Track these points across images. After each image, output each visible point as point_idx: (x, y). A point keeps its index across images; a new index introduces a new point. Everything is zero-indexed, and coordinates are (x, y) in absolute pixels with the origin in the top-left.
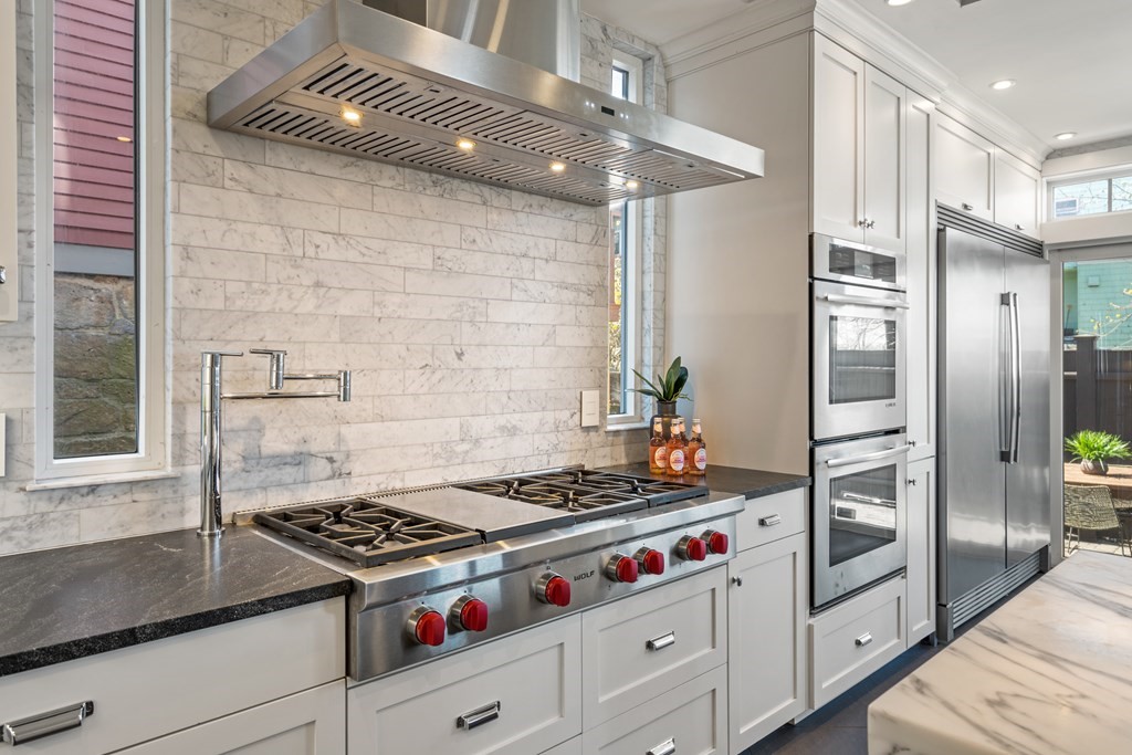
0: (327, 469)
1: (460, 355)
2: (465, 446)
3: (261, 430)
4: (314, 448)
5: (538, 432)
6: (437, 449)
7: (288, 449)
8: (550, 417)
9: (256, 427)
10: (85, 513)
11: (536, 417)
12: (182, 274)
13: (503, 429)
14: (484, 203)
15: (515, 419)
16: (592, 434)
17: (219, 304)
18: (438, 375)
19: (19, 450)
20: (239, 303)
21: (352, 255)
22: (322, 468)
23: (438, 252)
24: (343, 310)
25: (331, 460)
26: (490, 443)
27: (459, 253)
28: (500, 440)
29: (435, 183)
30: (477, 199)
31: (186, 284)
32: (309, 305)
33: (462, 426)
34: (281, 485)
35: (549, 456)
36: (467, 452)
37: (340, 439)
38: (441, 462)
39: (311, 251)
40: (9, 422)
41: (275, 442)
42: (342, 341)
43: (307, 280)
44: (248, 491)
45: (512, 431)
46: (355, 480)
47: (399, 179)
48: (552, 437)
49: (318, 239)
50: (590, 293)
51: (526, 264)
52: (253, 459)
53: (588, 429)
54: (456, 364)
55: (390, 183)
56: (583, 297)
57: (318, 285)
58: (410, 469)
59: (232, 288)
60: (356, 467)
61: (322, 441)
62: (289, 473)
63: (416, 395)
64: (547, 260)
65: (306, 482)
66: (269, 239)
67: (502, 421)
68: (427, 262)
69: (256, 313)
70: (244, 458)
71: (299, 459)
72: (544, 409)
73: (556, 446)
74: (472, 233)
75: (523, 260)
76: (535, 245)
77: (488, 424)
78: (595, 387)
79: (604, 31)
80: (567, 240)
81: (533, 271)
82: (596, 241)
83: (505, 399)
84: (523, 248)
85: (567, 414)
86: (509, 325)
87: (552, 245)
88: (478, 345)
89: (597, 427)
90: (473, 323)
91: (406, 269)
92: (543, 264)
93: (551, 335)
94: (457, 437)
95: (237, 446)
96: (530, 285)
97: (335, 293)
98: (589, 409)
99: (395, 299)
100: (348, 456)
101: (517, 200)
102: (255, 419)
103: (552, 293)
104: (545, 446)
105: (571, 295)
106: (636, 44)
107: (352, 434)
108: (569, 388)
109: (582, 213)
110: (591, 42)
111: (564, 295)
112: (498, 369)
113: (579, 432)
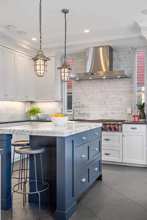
1: (104, 103)
2: (105, 115)
3: (80, 111)
5: (118, 114)
6: (101, 115)
8: (121, 112)
9: (80, 110)
11: (118, 112)
13: (112, 113)
15: (114, 112)
16: (130, 115)
17: (76, 98)
18: (101, 105)
19: (62, 111)
20: (78, 98)
21: (90, 91)
22: (86, 115)
23: (101, 89)
24: (89, 98)
25: (88, 115)
26: (110, 115)
27: (104, 89)
29: (101, 81)
30: (107, 81)
32: (85, 97)
33: (105, 112)
34: (82, 117)
35: (121, 118)
36: (106, 116)
37: (89, 112)
39: (85, 91)
40: (62, 109)
41: (82, 112)
42: (89, 101)
44: (79, 117)
45: (114, 113)
47: (96, 81)
48: (122, 115)
50: (129, 92)
52: (80, 114)
53: (129, 114)
54: (104, 104)
55: (94, 82)
56: (128, 93)
57: (86, 95)
58: (97, 117)
59: (78, 96)
60: (91, 116)
61: (87, 112)
62: (83, 115)
63: (98, 108)
64: (120, 88)
65: (85, 117)
66: (81, 91)
67: (112, 112)
68: (99, 90)
69: (80, 99)
70: (79, 113)
71: (84, 114)
72: (119, 110)
74: (107, 86)
75: (115, 89)
76: (118, 86)
77: (109, 112)
78: (130, 107)
79: (132, 48)
80: (124, 84)
81: (117, 90)
82: (131, 83)
83: (112, 109)
84: (115, 87)
85: (124, 112)
86: (113, 98)
87: (121, 86)
88: (107, 101)
89: (131, 114)
90: (106, 98)
91: (97, 92)
92: (119, 89)
93: (121, 99)
94: (104, 113)
95: (78, 112)
96: (116, 92)
97: (88, 96)
98: (129, 111)
99: (95, 96)
100: (90, 114)
101: (114, 80)
102: (80, 109)
103: (121, 93)
104: (120, 116)
105: (125, 93)
106: (141, 47)
107: (90, 112)
108: (125, 107)
109: (127, 79)
110: (129, 52)
111: (123, 93)
112: (111, 104)
113: (127, 114)
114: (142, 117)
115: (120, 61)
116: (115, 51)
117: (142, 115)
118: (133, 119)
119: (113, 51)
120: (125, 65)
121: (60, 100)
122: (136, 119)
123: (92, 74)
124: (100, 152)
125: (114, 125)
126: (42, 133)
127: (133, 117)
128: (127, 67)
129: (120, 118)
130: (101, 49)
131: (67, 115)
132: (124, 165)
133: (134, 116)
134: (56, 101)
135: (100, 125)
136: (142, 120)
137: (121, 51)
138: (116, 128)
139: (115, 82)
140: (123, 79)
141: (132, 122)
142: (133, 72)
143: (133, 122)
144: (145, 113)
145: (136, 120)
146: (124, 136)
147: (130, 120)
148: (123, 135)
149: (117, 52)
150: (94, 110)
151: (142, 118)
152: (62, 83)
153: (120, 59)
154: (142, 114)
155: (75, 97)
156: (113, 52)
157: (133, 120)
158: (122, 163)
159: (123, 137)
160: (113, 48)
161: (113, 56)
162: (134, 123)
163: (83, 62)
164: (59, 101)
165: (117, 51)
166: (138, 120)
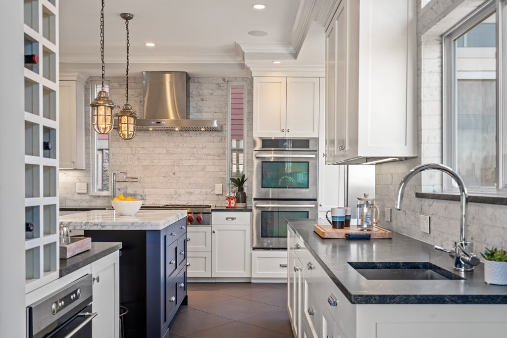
0: (141, 198)
1: (174, 174)
2: (176, 196)
3: (127, 188)
4: (138, 193)
5: (199, 194)
6: (168, 196)
7: (132, 192)
8: (204, 190)
9: (126, 188)
10: (98, 201)
11: (199, 190)
12: (112, 158)
13: (187, 193)
14: (181, 136)
15: (192, 190)
16: (220, 196)
17: (119, 164)
18: (168, 178)
19: (89, 189)
20: (123, 163)
21: (146, 152)
22: (139, 197)
23: (168, 149)
24: (144, 164)
25: (141, 196)
26: (184, 196)
27: (174, 149)
28: (187, 195)
29: (167, 133)
30: (179, 135)
31: (113, 160)
32: (136, 163)
33: (175, 191)
36: (176, 198)
37: (143, 192)
38: (169, 199)
39: (137, 152)
40: (87, 184)
41: (130, 191)
42: (144, 171)
43: (136, 158)
45: (191, 193)
46: (147, 201)
47: (157, 133)
48: (205, 196)
49: (138, 149)
50: (219, 156)
51: (195, 150)
52: (125, 194)
53: (218, 195)
54: (173, 176)
55: (155, 135)
56: (216, 157)
57: (138, 159)
58: (161, 200)
59: (121, 160)
60: (147, 198)
61: (140, 192)
63: (162, 183)
64: (202, 148)
66: (128, 150)
67: (187, 190)
68: (165, 151)
69: (125, 165)
71: (134, 195)
72: (201, 188)
73: (206, 199)
74: (178, 144)
75: (194, 149)
76: (198, 144)
77: (183, 191)
78: (221, 183)
79: (224, 80)
80: (210, 142)
81: (197, 151)
82: (221, 141)
83: (188, 185)
84: (194, 146)
85: (210, 190)
86: (189, 166)
87: (204, 144)
88: (180, 171)
89: (222, 195)
90: (178, 166)
91: (159, 154)
93: (204, 168)
94: (174, 194)
95: (122, 192)
96: (196, 155)
97: (142, 160)
98: (218, 189)
99: (157, 161)
100: (145, 195)
101: (192, 133)
102: (126, 186)
103: (204, 157)
104: (202, 198)
105: (212, 157)
106: (238, 80)
107: (146, 191)
108: (211, 183)
109: (215, 134)
110: (219, 85)
111: (209, 157)
112: (186, 177)
113: (215, 195)
114: (240, 198)
115: (202, 100)
116: (195, 82)
117: (240, 196)
118: (227, 203)
119: (191, 80)
120: (211, 108)
121: (84, 168)
122: (232, 203)
123: (157, 123)
124: (185, 258)
125: (197, 213)
126: (122, 226)
127: (227, 199)
128: (215, 111)
129: (202, 202)
130: (168, 76)
131: (99, 196)
132: (214, 281)
133: (229, 198)
134: (75, 169)
135: (184, 213)
136: (240, 205)
137: (205, 83)
138: (201, 218)
139: (194, 138)
140: (208, 132)
141: (225, 208)
142: (226, 121)
143: (227, 207)
144: (245, 193)
145: (233, 205)
146: (214, 232)
147: (220, 205)
148: (213, 230)
149: (198, 84)
150: (153, 188)
151: (241, 201)
152: (88, 134)
153: (202, 97)
154: (242, 194)
155: (115, 162)
156: (190, 82)
157: (227, 205)
158: (211, 278)
159: (213, 234)
160: (190, 76)
161: (191, 90)
162: (229, 209)
163: (133, 95)
164: (82, 170)
165: (196, 81)
166: (235, 204)
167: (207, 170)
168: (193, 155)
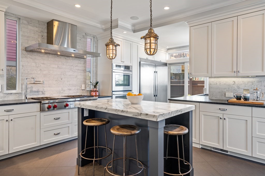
1: (62, 79)
2: (62, 91)
3: (32, 88)
4: (40, 90)
5: (74, 90)
6: (58, 91)
7: (36, 90)
9: (32, 87)
10: (10, 96)
11: (74, 88)
12: (22, 69)
13: (68, 89)
14: (66, 59)
15: (71, 88)
16: (84, 91)
17: (27, 72)
18: (58, 82)
19: (3, 89)
20: (30, 72)
21: (45, 66)
22: (41, 93)
23: (58, 65)
24: (44, 73)
25: (42, 92)
26: (66, 91)
27: (61, 66)
28: (68, 91)
29: (58, 57)
30: (64, 58)
32: (39, 72)
33: (62, 88)
34: (35, 95)
36: (63, 92)
37: (43, 89)
38: (58, 93)
39: (39, 66)
41: (34, 89)
42: (44, 77)
43: (39, 69)
44: (31, 95)
45: (70, 90)
46: (46, 95)
47: (52, 56)
48: (77, 91)
49: (40, 64)
50: (83, 71)
51: (72, 67)
52: (31, 91)
53: (83, 90)
55: (51, 57)
56: (82, 71)
57: (40, 70)
58: (54, 94)
59: (28, 70)
60: (46, 93)
61: (41, 89)
62: (36, 93)
63: (55, 84)
65: (39, 94)
66: (34, 64)
67: (68, 88)
68: (57, 67)
69: (32, 73)
70: (30, 91)
71: (38, 92)
72: (75, 87)
73: (77, 92)
74: (64, 63)
75: (72, 66)
76: (74, 64)
77: (66, 88)
78: (84, 84)
79: (86, 34)
80: (79, 63)
81: (73, 68)
82: (84, 63)
83: (69, 85)
84: (72, 65)
85: (79, 88)
86: (69, 75)
87: (77, 64)
88: (65, 78)
90: (64, 75)
91: (53, 68)
92: (75, 67)
93: (76, 77)
94: (61, 90)
96: (73, 70)
97: (42, 71)
98: (83, 87)
99: (52, 72)
100: (45, 92)
102: (32, 86)
103: (77, 71)
104: (75, 92)
105: (80, 71)
106: (91, 35)
107: (45, 89)
108: (79, 84)
109: (82, 60)
110: (83, 36)
111: (79, 71)
112: (68, 81)
113: (81, 90)
129: (75, 94)
139: (72, 61)
140: (79, 59)
150: (50, 87)
163: (37, 31)
167: (78, 78)
168: (71, 70)
